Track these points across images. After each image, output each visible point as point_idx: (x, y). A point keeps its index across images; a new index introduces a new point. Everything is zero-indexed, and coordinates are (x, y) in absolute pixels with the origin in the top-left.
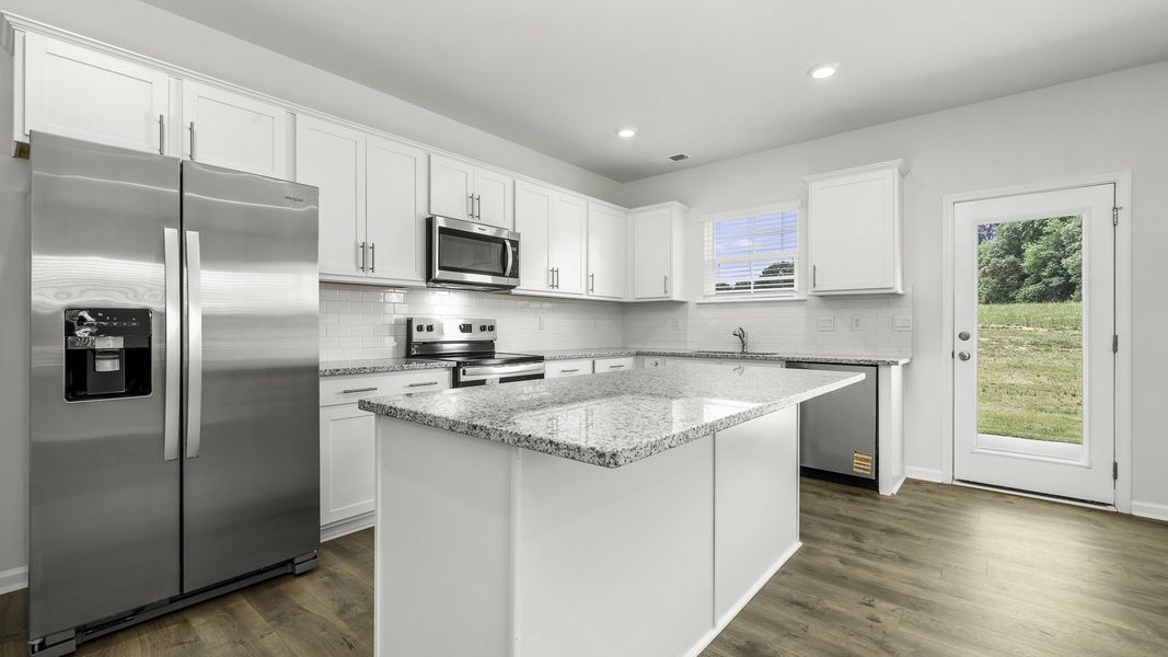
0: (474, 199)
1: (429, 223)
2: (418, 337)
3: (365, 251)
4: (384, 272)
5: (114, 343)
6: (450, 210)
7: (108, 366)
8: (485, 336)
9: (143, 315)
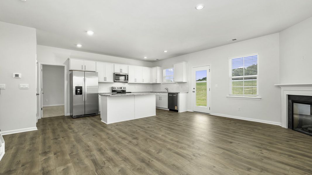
0: (121, 70)
1: (114, 73)
2: (113, 89)
3: (105, 78)
4: (108, 81)
5: (79, 90)
6: (118, 71)
7: (79, 92)
8: (124, 89)
9: (81, 87)
